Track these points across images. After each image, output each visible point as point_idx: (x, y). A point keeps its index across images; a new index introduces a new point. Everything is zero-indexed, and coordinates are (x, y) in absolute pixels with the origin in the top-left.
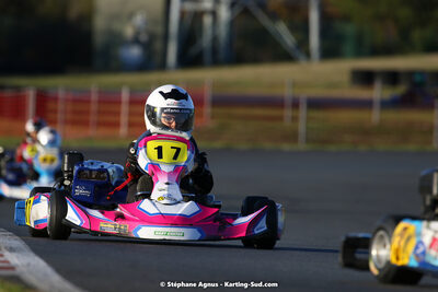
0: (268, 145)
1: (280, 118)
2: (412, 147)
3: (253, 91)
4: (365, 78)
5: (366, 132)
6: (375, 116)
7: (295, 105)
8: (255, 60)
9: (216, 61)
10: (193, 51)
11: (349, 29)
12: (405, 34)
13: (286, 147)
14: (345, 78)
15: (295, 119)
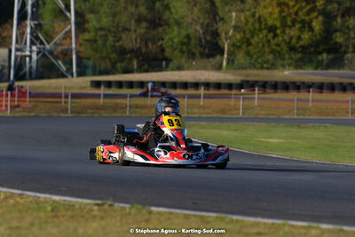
0: (55, 114)
1: (61, 102)
2: (118, 115)
3: (47, 91)
4: (97, 84)
5: (97, 108)
6: (102, 101)
7: (66, 96)
8: (49, 78)
9: (31, 78)
10: (22, 73)
11: (90, 63)
12: (114, 65)
13: (63, 115)
14: (89, 84)
15: (66, 103)
